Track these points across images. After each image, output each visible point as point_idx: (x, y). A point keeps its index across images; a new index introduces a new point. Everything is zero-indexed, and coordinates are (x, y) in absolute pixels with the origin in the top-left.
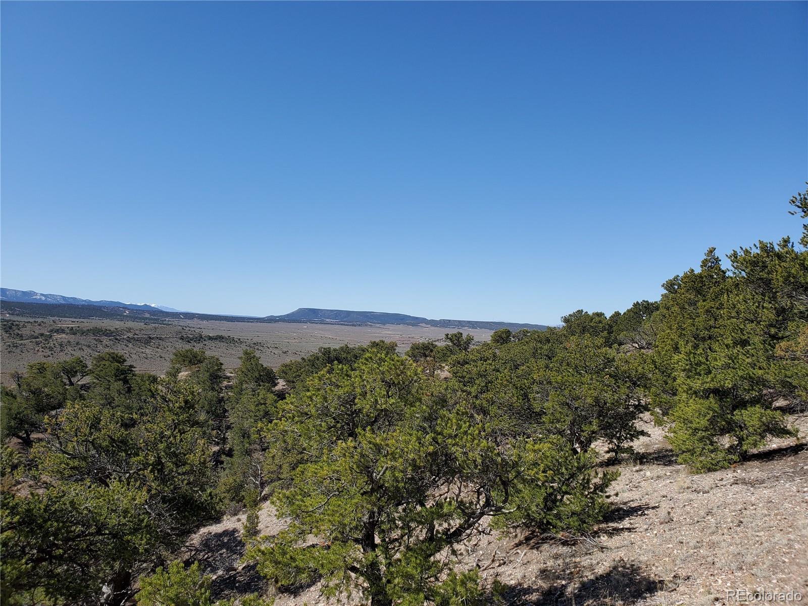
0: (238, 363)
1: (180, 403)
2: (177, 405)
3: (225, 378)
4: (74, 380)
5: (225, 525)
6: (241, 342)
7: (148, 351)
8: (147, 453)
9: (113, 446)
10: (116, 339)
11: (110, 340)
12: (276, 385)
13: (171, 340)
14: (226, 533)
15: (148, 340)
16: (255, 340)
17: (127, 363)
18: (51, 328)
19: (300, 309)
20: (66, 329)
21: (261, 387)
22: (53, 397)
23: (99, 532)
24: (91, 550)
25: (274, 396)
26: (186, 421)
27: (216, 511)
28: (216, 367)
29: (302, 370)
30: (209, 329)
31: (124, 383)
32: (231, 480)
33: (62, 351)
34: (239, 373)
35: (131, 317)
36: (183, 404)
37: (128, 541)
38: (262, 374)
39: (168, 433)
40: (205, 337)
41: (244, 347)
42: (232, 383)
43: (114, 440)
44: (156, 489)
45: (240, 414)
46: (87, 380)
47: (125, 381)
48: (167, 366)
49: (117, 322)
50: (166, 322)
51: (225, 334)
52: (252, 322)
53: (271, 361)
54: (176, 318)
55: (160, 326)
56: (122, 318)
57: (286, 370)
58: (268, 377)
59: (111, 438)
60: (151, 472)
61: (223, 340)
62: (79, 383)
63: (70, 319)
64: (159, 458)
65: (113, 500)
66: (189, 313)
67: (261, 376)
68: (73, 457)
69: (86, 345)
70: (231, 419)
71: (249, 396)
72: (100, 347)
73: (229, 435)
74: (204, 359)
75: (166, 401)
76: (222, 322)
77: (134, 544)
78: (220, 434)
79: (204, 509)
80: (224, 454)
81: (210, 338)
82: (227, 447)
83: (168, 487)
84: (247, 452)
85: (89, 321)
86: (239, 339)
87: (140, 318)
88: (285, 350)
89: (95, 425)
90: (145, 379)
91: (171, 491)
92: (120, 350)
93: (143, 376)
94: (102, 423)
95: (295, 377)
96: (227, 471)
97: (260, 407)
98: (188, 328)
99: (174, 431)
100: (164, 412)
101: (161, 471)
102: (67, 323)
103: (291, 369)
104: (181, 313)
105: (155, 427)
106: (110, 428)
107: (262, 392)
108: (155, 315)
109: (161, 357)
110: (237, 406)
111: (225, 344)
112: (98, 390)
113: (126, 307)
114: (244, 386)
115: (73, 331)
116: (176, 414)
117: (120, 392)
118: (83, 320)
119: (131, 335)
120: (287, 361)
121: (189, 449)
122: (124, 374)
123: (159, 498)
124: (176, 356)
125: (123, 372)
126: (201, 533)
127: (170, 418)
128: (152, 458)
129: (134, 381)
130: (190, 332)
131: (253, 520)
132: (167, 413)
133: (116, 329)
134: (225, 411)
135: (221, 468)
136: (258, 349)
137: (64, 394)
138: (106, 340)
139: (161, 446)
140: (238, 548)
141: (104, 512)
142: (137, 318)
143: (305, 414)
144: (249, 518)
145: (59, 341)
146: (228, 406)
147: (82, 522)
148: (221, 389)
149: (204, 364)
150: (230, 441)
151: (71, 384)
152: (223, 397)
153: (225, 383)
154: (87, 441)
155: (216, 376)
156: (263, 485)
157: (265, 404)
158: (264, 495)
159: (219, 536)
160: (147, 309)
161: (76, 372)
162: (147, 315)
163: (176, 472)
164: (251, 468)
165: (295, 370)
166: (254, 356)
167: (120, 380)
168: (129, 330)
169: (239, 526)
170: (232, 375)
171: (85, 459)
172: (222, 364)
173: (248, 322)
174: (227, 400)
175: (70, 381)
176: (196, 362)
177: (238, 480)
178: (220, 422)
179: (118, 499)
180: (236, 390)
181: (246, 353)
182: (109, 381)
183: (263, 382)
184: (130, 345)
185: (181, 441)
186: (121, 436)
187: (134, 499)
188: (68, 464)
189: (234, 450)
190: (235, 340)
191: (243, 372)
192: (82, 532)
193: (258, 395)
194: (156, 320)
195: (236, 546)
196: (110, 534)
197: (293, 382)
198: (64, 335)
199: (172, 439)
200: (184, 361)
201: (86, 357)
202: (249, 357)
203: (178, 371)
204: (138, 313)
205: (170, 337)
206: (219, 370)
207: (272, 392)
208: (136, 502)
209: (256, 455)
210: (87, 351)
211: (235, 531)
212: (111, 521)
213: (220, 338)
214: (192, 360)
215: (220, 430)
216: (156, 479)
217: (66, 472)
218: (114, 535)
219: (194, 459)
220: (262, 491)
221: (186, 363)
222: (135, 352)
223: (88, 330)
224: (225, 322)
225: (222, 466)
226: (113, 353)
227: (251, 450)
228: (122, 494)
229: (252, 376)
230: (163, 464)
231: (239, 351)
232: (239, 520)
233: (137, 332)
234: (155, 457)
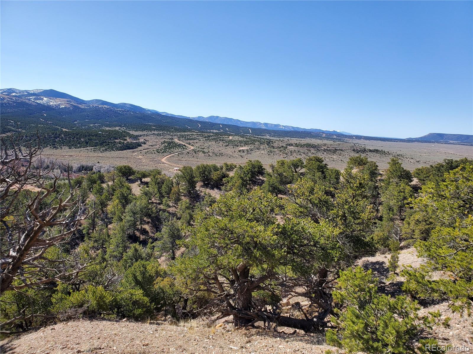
0: (388, 166)
1: (357, 184)
2: (355, 185)
3: (379, 175)
4: (297, 170)
5: (377, 258)
6: (389, 154)
7: (334, 157)
8: (338, 210)
9: (320, 204)
10: (318, 150)
11: (315, 150)
12: (412, 181)
13: (347, 151)
14: (377, 263)
15: (335, 151)
16: (398, 153)
17: (324, 163)
18: (287, 143)
19: (431, 134)
20: (294, 144)
21: (402, 182)
22: (287, 178)
23: (315, 245)
24: (311, 254)
25: (410, 188)
26: (360, 194)
27: (375, 248)
28: (374, 168)
29: (430, 173)
30: (370, 145)
31: (322, 173)
32: (381, 234)
33: (291, 155)
34: (388, 172)
35: (326, 138)
36: (358, 185)
37: (330, 253)
38: (403, 174)
39: (350, 200)
40: (367, 150)
41: (391, 157)
42: (383, 178)
43: (321, 200)
44: (343, 229)
45: (388, 196)
46: (303, 170)
47: (323, 172)
48: (345, 166)
49: (319, 141)
50: (345, 141)
51: (380, 149)
52: (397, 142)
53: (409, 167)
54: (351, 138)
55: (342, 143)
56: (321, 138)
57: (419, 173)
58: (407, 176)
59: (320, 199)
60: (340, 219)
61: (378, 152)
62: (300, 172)
63: (296, 139)
64: (344, 213)
65: (322, 230)
66: (358, 136)
67: (402, 175)
68: (301, 207)
69: (303, 153)
70: (382, 199)
71: (394, 186)
72: (310, 154)
73: (380, 208)
74: (367, 162)
75: (349, 182)
76: (378, 141)
77: (333, 255)
78: (375, 207)
79: (369, 246)
80: (377, 219)
81: (370, 151)
82: (379, 215)
83: (349, 230)
84: (391, 219)
85: (305, 139)
86: (388, 152)
87: (331, 139)
88: (418, 160)
89: (312, 191)
90: (333, 172)
91: (351, 232)
92: (320, 155)
93: (332, 170)
94: (315, 191)
95: (425, 177)
96: (378, 229)
97: (401, 194)
98: (357, 145)
99: (353, 199)
100: (348, 188)
101: (345, 220)
102: (294, 141)
103: (422, 172)
104: (354, 136)
105: (343, 196)
106: (319, 194)
107: (403, 185)
108: (339, 137)
109: (342, 161)
110: (386, 192)
111: (379, 154)
112: (309, 176)
113: (323, 132)
114: (391, 180)
115: (297, 145)
116: (354, 190)
117: (320, 178)
118: (301, 139)
119: (326, 148)
120: (420, 167)
121: (362, 210)
122: (322, 169)
123: (344, 235)
124: (351, 160)
125: (322, 167)
126: (363, 260)
127: (351, 192)
128: (341, 213)
129: (327, 173)
130: (358, 147)
131: (395, 260)
132: (350, 189)
133: (318, 144)
134: (379, 194)
135: (375, 226)
136: (400, 159)
137: (293, 177)
138: (313, 150)
139: (346, 207)
140: (385, 273)
141: (318, 236)
142: (329, 138)
143: (442, 196)
144: (392, 257)
145: (290, 150)
146: (381, 191)
147: (307, 238)
148: (376, 181)
149: (367, 166)
150: (381, 211)
151: (296, 172)
152: (377, 186)
153: (379, 178)
154: (307, 199)
155: (374, 173)
156: (401, 240)
157: (404, 192)
158: (401, 246)
159: (373, 264)
160: (334, 133)
161: (298, 166)
162: (335, 137)
163: (354, 222)
164: (394, 229)
165: (425, 173)
166: (398, 162)
167: (320, 171)
168: (325, 145)
169: (386, 260)
170: (383, 173)
171: (306, 208)
172: (377, 166)
173: (394, 141)
174: (380, 187)
175: (295, 170)
176: (362, 164)
177: (385, 234)
178: (375, 200)
179: (324, 231)
180: (386, 182)
181: (393, 160)
182: (315, 172)
183: (403, 178)
184: (325, 153)
185: (357, 205)
186: (325, 198)
187: (333, 232)
188: (298, 210)
189: (383, 217)
190: (386, 152)
191: (390, 172)
192: (307, 244)
193: (400, 186)
194: (339, 139)
195: (383, 271)
196: (321, 247)
197: (424, 180)
198: (292, 147)
199: (352, 203)
200: (355, 163)
201: (303, 159)
202: (395, 163)
203: (352, 168)
204: (329, 135)
205: (347, 150)
206: (375, 169)
207: (409, 185)
208: (334, 234)
209: (397, 222)
210: (304, 155)
211: (383, 263)
212: (321, 241)
213: (376, 151)
214: (360, 163)
215: (375, 204)
216: (343, 224)
217: (297, 213)
218: (323, 249)
219: (365, 216)
220: (400, 244)
221: (357, 164)
222: (328, 157)
223: (304, 145)
224: (379, 141)
225: (376, 225)
226: (317, 157)
227: (394, 219)
228: (327, 228)
229: (396, 175)
230: (346, 217)
231: (389, 159)
232: (386, 257)
233: (329, 146)
234: (343, 212)
